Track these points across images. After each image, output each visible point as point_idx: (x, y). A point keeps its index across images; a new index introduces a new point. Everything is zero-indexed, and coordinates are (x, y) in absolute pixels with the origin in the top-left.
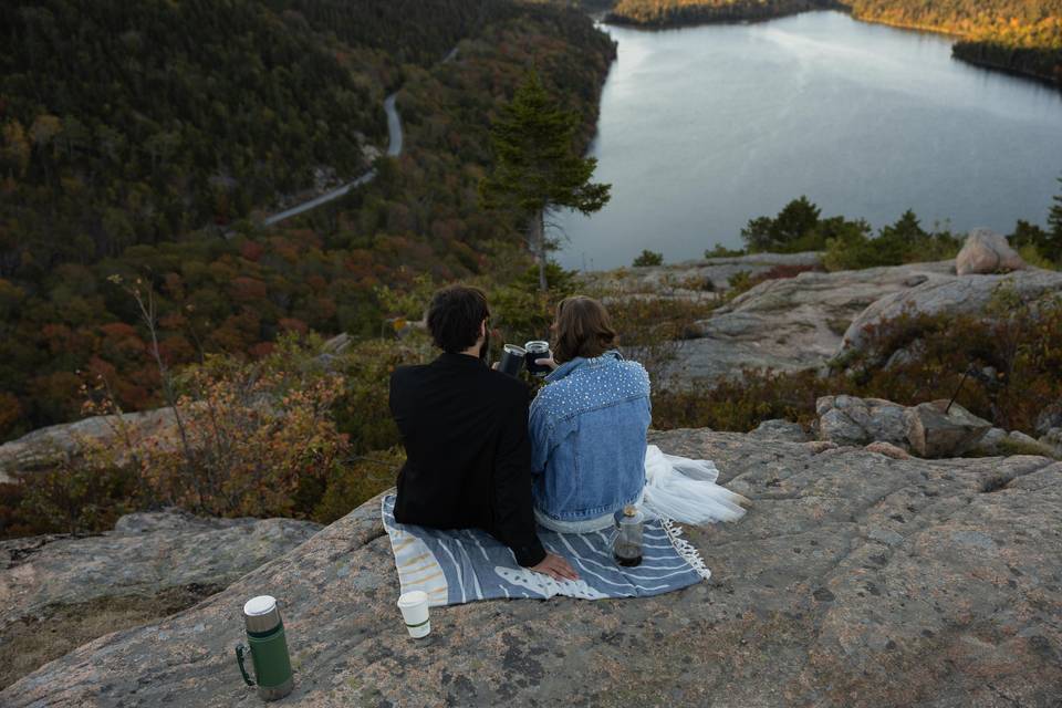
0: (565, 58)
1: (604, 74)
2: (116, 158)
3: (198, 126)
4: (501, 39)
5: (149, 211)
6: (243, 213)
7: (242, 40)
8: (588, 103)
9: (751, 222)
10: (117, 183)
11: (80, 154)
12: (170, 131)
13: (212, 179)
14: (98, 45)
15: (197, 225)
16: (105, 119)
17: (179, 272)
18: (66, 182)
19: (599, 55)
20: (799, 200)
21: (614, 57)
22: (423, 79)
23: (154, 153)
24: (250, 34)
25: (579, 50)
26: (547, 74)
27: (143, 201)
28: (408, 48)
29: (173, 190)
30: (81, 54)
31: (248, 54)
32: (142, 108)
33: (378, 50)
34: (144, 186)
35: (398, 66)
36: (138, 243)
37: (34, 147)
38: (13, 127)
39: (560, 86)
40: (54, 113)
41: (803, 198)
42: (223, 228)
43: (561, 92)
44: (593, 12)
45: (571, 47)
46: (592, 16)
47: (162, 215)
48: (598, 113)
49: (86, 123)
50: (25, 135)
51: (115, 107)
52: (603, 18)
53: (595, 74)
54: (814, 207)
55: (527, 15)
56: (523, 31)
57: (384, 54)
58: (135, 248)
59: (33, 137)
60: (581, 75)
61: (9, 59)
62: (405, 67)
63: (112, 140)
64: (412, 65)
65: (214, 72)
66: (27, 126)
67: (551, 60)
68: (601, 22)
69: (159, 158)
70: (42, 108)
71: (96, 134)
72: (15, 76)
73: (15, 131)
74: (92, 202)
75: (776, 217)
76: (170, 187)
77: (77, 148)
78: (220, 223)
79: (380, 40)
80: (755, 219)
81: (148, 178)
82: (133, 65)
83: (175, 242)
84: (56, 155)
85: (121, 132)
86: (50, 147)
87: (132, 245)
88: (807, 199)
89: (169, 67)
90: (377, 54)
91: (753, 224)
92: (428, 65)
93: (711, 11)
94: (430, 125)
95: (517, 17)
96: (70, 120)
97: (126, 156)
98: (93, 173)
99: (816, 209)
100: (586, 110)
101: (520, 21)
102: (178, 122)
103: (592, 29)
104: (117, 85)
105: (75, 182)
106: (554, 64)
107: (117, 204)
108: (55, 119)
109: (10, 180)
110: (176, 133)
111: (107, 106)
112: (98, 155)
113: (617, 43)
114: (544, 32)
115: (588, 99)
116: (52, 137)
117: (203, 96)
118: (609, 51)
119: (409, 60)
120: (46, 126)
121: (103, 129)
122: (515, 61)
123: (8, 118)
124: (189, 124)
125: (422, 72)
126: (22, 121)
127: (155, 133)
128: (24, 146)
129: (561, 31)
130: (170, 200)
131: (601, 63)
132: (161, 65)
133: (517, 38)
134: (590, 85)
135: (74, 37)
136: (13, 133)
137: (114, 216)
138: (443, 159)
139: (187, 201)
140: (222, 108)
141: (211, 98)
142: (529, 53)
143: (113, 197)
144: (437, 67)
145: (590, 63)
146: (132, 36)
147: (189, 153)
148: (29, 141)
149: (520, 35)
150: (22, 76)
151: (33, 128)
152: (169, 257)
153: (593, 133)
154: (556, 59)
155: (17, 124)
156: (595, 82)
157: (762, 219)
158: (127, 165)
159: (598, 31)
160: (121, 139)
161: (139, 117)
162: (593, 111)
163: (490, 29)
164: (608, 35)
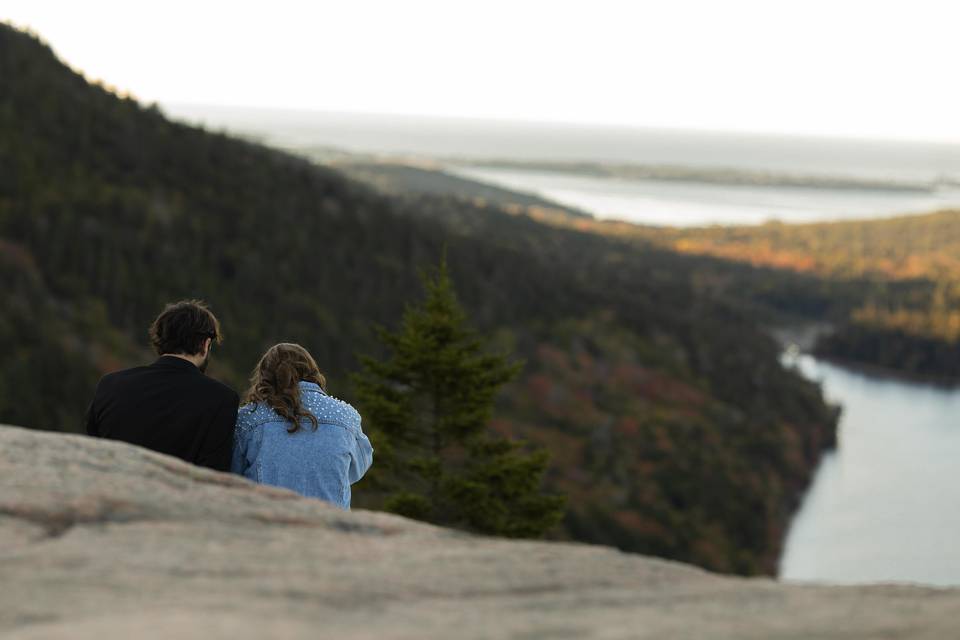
0: (697, 434)
1: (797, 484)
4: (533, 367)
19: (790, 436)
21: (830, 442)
25: (737, 416)
26: (646, 468)
39: (678, 502)
43: (678, 518)
44: (782, 325)
45: (718, 407)
52: (808, 342)
53: (775, 484)
55: (607, 315)
56: (594, 351)
60: (735, 479)
67: (660, 433)
68: (804, 352)
95: (581, 317)
101: (587, 327)
103: (776, 366)
106: (666, 444)
113: (839, 410)
118: (818, 429)
122: (564, 426)
129: (693, 363)
131: (793, 456)
133: (575, 367)
134: (758, 508)
145: (765, 454)
149: (585, 361)
154: (674, 431)
156: (771, 504)
159: (794, 375)
164: (815, 389)
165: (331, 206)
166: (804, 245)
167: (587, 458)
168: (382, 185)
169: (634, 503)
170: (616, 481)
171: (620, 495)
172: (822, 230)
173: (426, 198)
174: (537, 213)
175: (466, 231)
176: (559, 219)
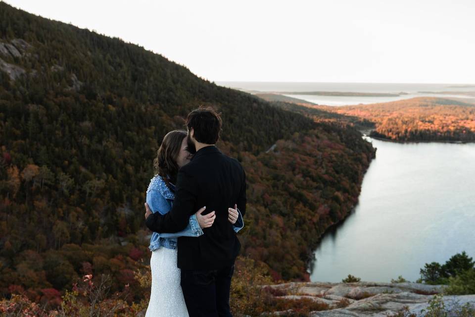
0: (342, 156)
1: (366, 167)
2: (66, 191)
3: (115, 177)
4: (303, 141)
5: (80, 224)
6: (134, 232)
7: (148, 130)
8: (354, 184)
9: (427, 264)
10: (65, 206)
11: (47, 188)
12: (99, 179)
13: (119, 209)
14: (67, 128)
15: (106, 235)
16: (64, 170)
17: (91, 262)
18: (37, 203)
19: (364, 155)
20: (461, 254)
21: (374, 157)
22: (252, 162)
23: (88, 191)
24: (153, 127)
25: (352, 151)
26: (330, 164)
27: (78, 218)
28: (246, 143)
29: (95, 214)
30: (57, 132)
31: (150, 139)
32: (85, 165)
33: (227, 142)
34: (79, 209)
35: (238, 153)
36: (71, 242)
37: (23, 182)
38: (14, 170)
39: (337, 172)
40: (36, 164)
41: (464, 253)
42: (121, 239)
43: (337, 176)
44: (363, 129)
45: (347, 149)
46: (362, 132)
47: (87, 227)
48: (360, 190)
49: (53, 171)
50: (19, 175)
51: (70, 163)
52: (369, 133)
53: (360, 167)
54: (471, 259)
55: (321, 128)
56: (317, 137)
57: (230, 145)
58: (69, 245)
59: (23, 176)
60: (351, 166)
61: (18, 132)
62: (242, 153)
63: (66, 182)
64: (247, 152)
65: (129, 148)
66: (21, 169)
67: (333, 156)
68: (367, 136)
69: (90, 194)
70: (31, 160)
71: (57, 177)
72: (19, 141)
73: (14, 172)
74: (49, 216)
75: (445, 263)
76: (94, 211)
77: (46, 184)
78: (120, 235)
79: (229, 136)
80: (429, 263)
81: (83, 205)
82: (85, 140)
83: (92, 244)
84: (34, 187)
85: (71, 178)
86: (31, 182)
87: (67, 243)
88: (466, 254)
89: (104, 143)
90: (226, 145)
91: (428, 266)
92: (257, 153)
93: (439, 134)
94: (253, 189)
95: (315, 129)
96: (45, 168)
97: (72, 192)
98: (52, 199)
99: (473, 261)
100: (353, 188)
101: (316, 131)
102: (104, 174)
103: (362, 139)
104: (74, 151)
105: (42, 203)
106: (335, 159)
107: (62, 219)
108: (37, 167)
109: (7, 199)
110: (102, 181)
111: (66, 162)
112: (57, 189)
113: (376, 149)
114: (330, 140)
115: (354, 181)
116: (33, 177)
117: (121, 161)
118: (371, 154)
119: (245, 150)
120: (32, 170)
121: (62, 175)
122: (310, 155)
123: (11, 164)
124: (111, 176)
125: (253, 157)
126: (19, 167)
127: (91, 179)
128: (17, 180)
129: (341, 139)
130: (93, 219)
131: (365, 160)
132: (100, 141)
133: (313, 141)
134: (356, 173)
135: (55, 122)
136: (12, 173)
137: (61, 225)
138: (259, 211)
139: (102, 221)
140: (130, 169)
141: (125, 162)
142: (319, 150)
143: (61, 215)
144: (262, 155)
145: (358, 160)
146: (87, 124)
147: (108, 193)
148: (21, 178)
149: (315, 139)
150: (23, 142)
151: (24, 171)
152: (87, 252)
153: (356, 203)
154: (336, 155)
155: (15, 168)
156: (359, 172)
157: (433, 263)
158: (72, 196)
159: (365, 141)
160: (71, 181)
161: (83, 170)
162: (357, 189)
163: (297, 134)
164: (371, 144)
165: (255, 105)
166: (368, 110)
167: (316, 162)
168: (267, 99)
169: (327, 173)
170: (323, 167)
171: (324, 171)
172: (372, 106)
173: (278, 102)
174: (304, 105)
175: (287, 110)
176: (309, 106)
